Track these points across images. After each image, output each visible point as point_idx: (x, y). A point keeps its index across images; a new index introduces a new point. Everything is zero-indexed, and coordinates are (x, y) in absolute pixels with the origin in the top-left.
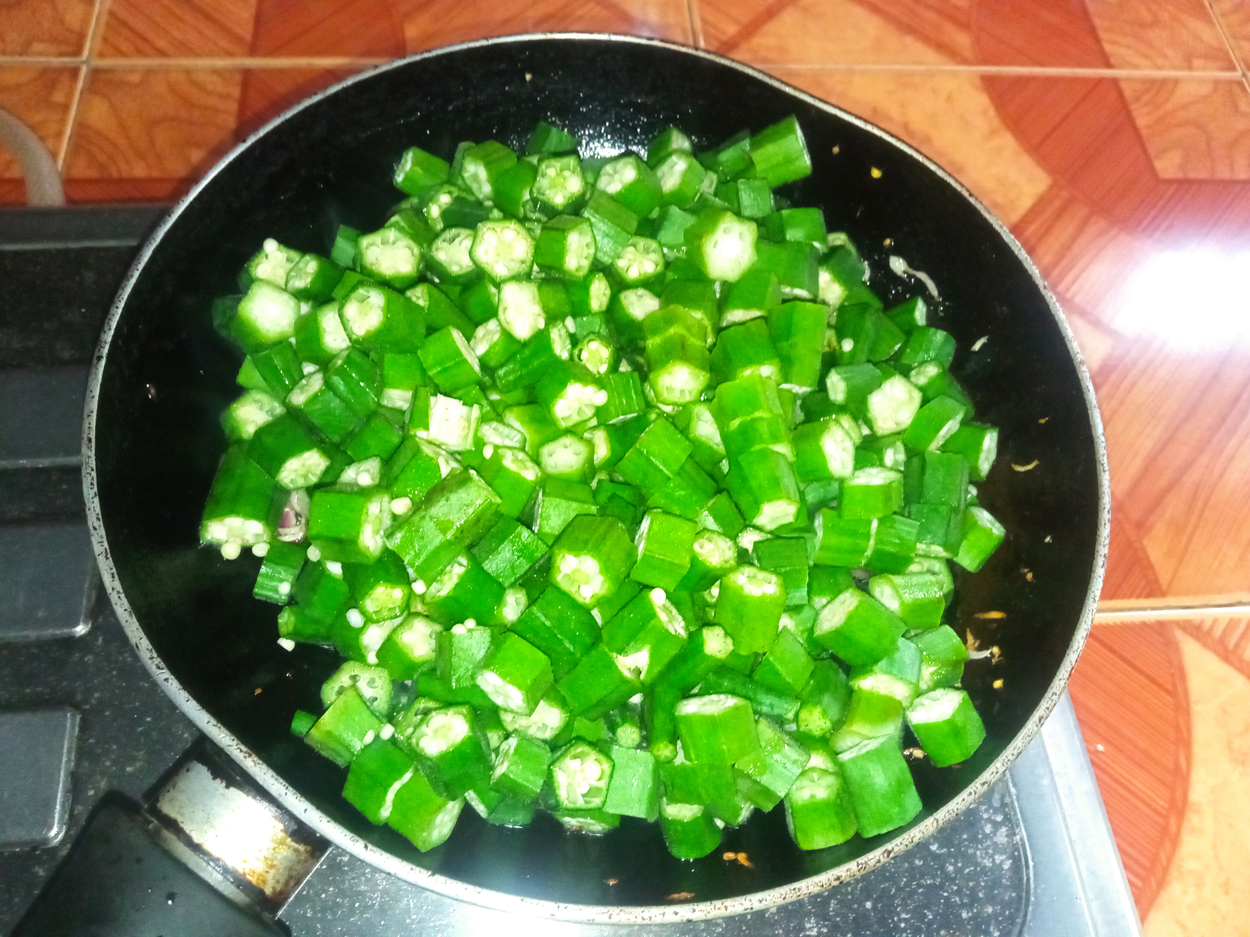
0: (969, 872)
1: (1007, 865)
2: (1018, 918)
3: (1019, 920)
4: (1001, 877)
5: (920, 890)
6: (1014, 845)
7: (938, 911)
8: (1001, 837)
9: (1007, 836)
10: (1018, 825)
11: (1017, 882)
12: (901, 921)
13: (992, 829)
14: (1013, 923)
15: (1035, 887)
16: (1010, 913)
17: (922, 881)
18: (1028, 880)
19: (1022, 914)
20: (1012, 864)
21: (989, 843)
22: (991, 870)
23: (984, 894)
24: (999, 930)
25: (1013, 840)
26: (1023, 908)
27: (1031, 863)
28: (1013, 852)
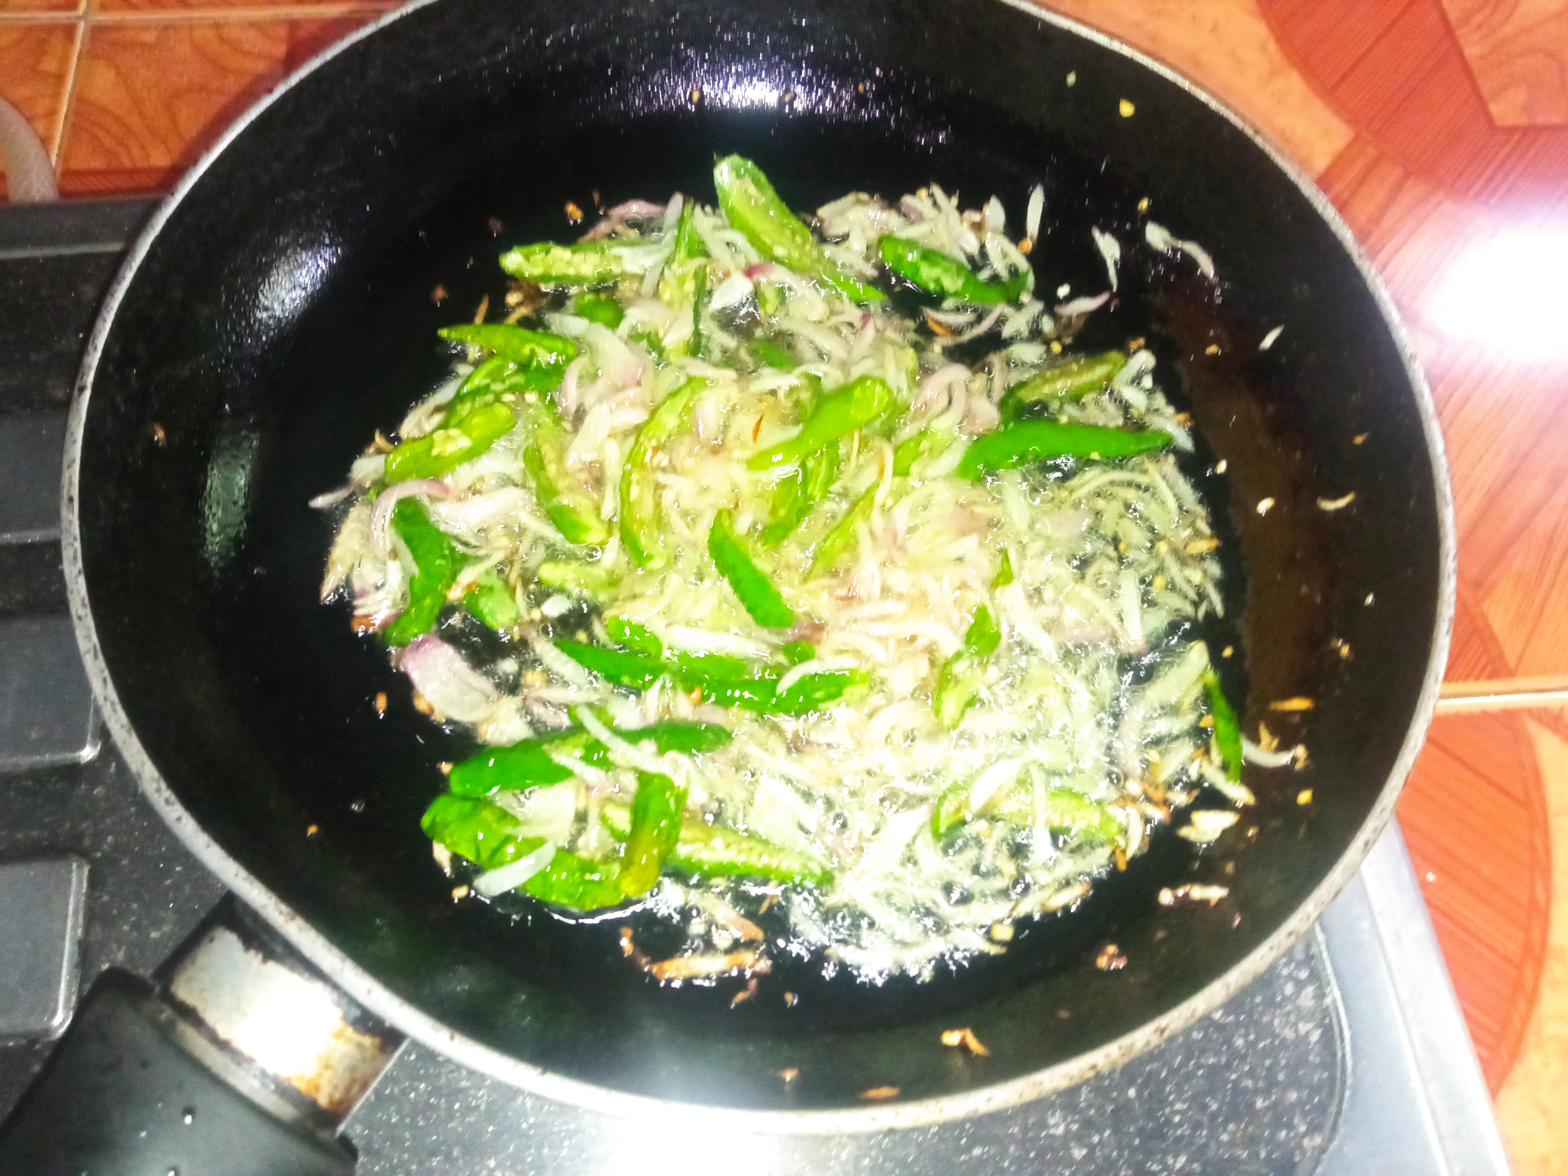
1: (1315, 1036)
2: (1331, 1105)
3: (1333, 1110)
4: (1307, 1053)
5: (1200, 1072)
6: (1323, 1009)
7: (1224, 1099)
8: (1306, 999)
9: (1314, 997)
10: (1328, 983)
11: (1329, 1058)
12: (1173, 1113)
13: (1294, 989)
14: (1324, 1114)
15: (1355, 1066)
16: (1320, 1100)
18: (1344, 1056)
19: (1336, 1101)
20: (1321, 1035)
21: (1289, 1008)
22: (1294, 1043)
23: (1287, 1076)
25: (1322, 1004)
26: (1337, 1094)
27: (1347, 1034)
28: (1323, 1019)
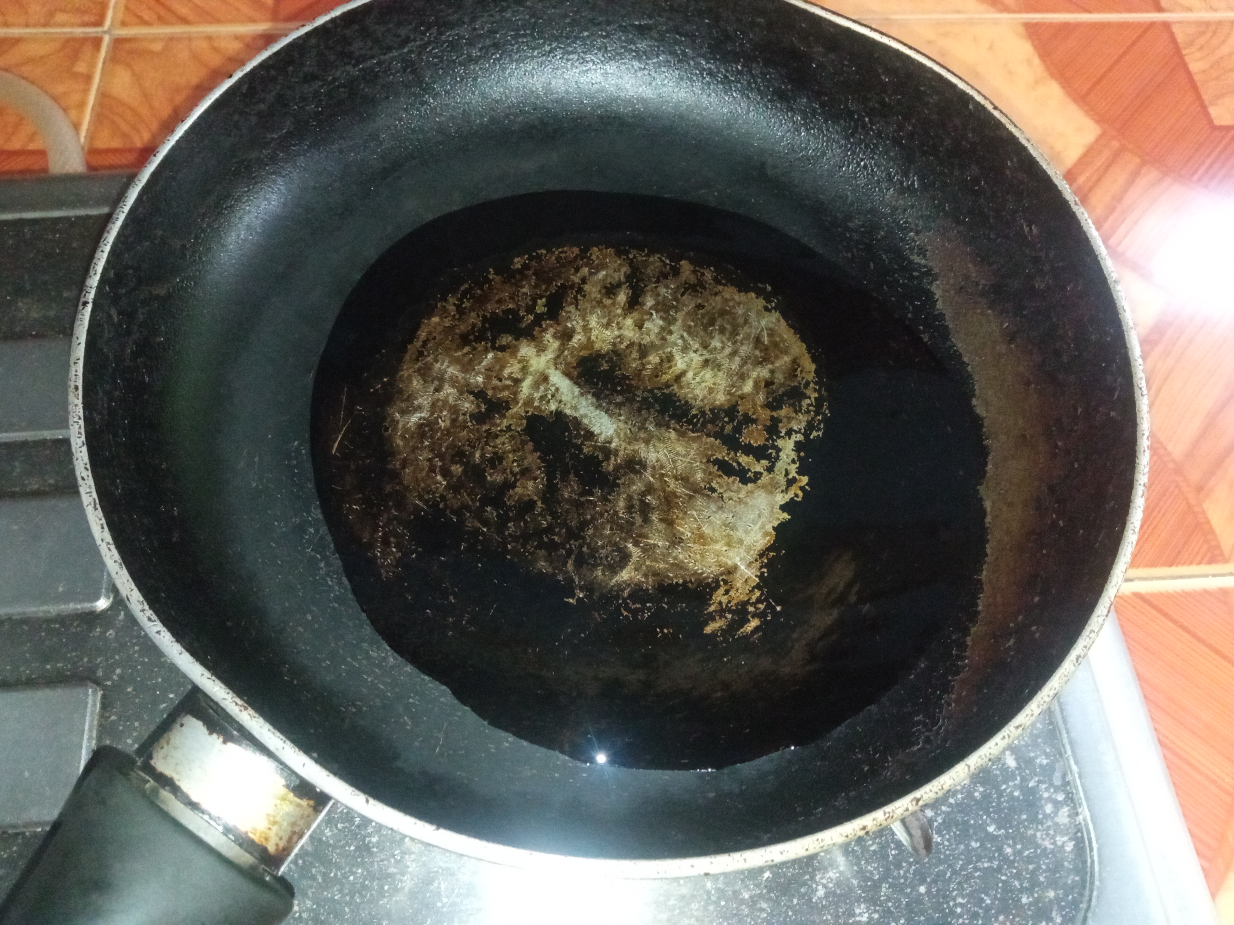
0: (1028, 855)
1: (1069, 847)
2: (1081, 903)
3: (1083, 906)
4: (1063, 860)
5: (977, 874)
6: (1076, 826)
7: (995, 895)
8: (1063, 816)
9: (1069, 816)
10: (1080, 805)
11: (1080, 865)
12: (956, 905)
13: (1052, 809)
14: (1077, 909)
15: (1101, 870)
16: (1073, 897)
17: (979, 864)
18: (1092, 863)
19: (1086, 898)
20: (1075, 845)
21: (1049, 823)
22: (1052, 852)
23: (1045, 877)
24: (1063, 916)
25: (1075, 820)
26: (1087, 893)
27: (1095, 845)
28: (1076, 833)
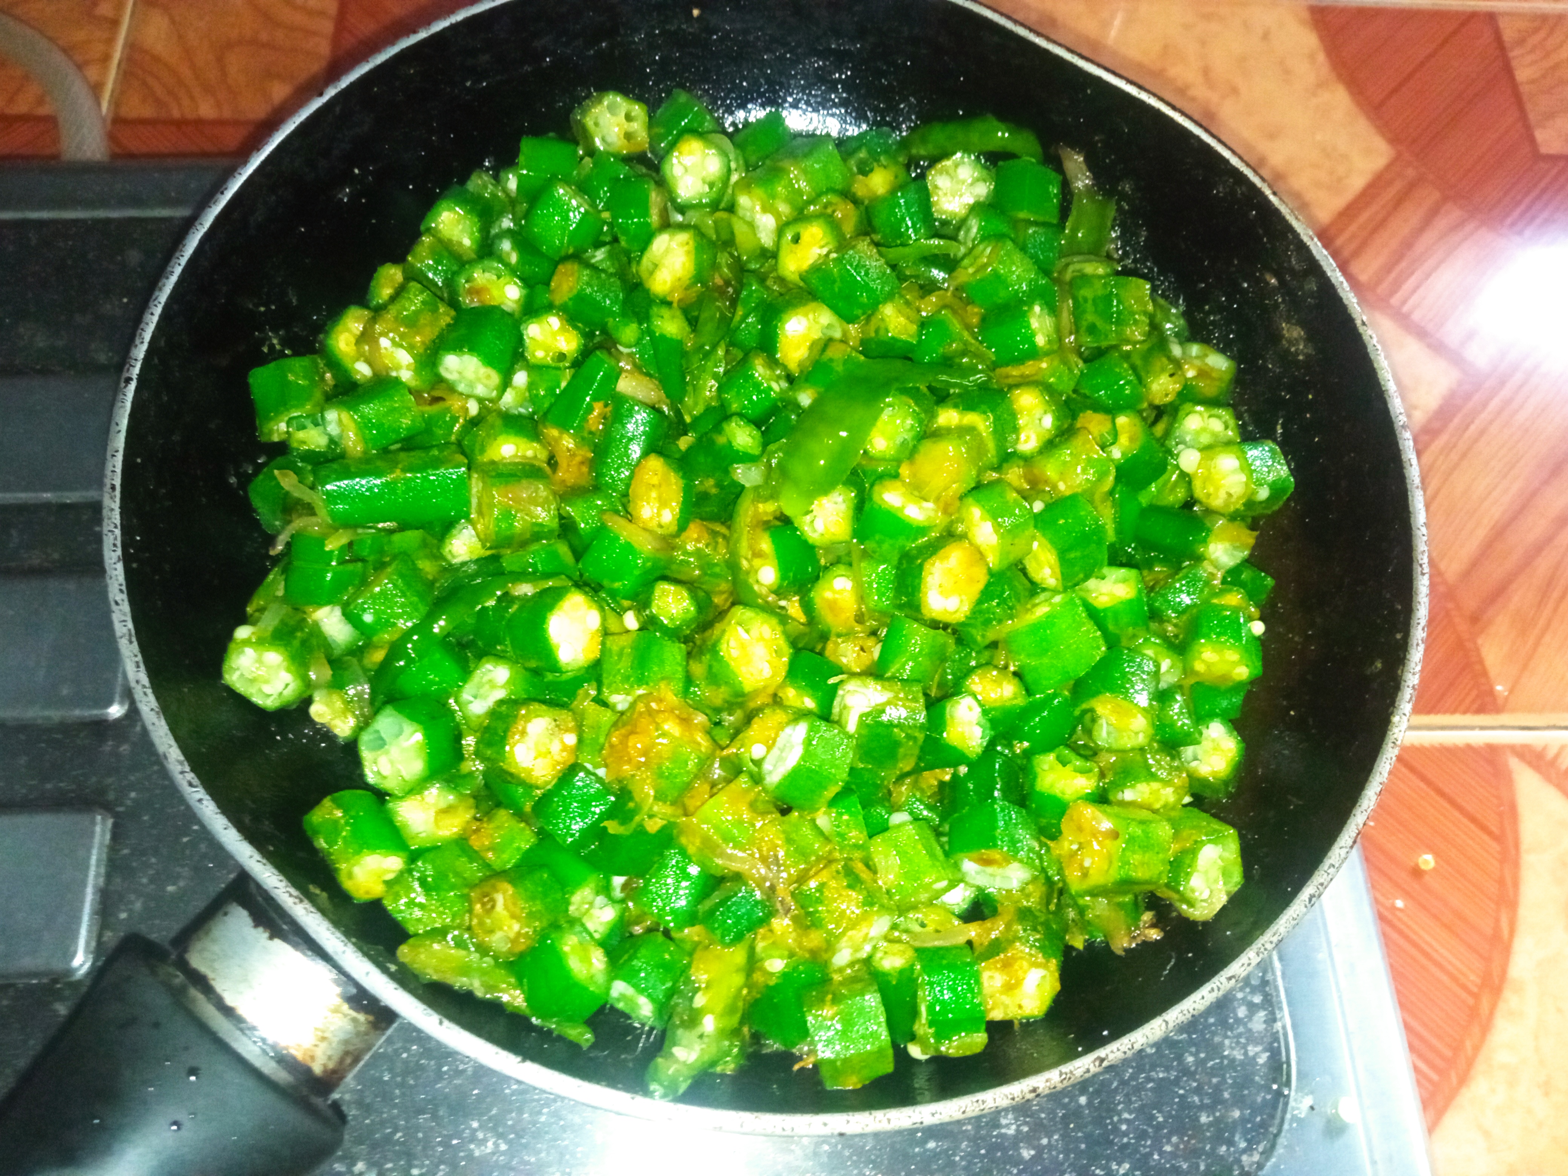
0: (1212, 1068)
1: (1263, 1059)
2: (1271, 1126)
3: (1273, 1129)
4: (1254, 1074)
5: (1150, 1085)
6: (1273, 1034)
7: (1170, 1112)
8: (1258, 1023)
9: (1265, 1022)
10: (1281, 1009)
12: (1121, 1121)
13: (1246, 1013)
14: (1265, 1132)
16: (1262, 1119)
17: (1153, 1074)
19: (1277, 1121)
20: (1269, 1058)
21: (1241, 1029)
22: (1242, 1063)
23: (1230, 1094)
24: (1246, 1140)
25: (1272, 1027)
26: (1279, 1114)
27: (1294, 1061)
28: (1271, 1043)
